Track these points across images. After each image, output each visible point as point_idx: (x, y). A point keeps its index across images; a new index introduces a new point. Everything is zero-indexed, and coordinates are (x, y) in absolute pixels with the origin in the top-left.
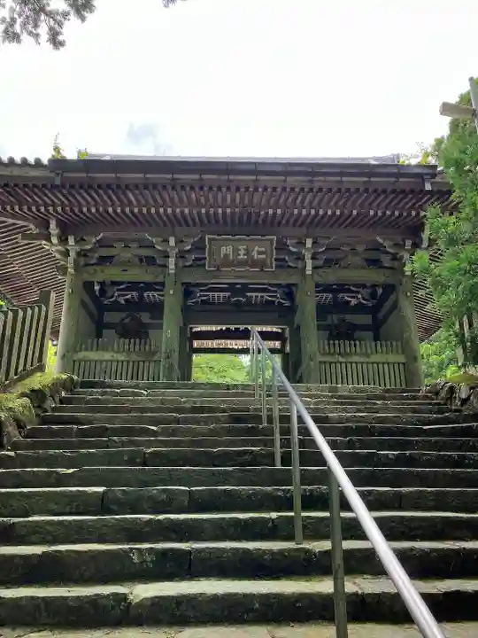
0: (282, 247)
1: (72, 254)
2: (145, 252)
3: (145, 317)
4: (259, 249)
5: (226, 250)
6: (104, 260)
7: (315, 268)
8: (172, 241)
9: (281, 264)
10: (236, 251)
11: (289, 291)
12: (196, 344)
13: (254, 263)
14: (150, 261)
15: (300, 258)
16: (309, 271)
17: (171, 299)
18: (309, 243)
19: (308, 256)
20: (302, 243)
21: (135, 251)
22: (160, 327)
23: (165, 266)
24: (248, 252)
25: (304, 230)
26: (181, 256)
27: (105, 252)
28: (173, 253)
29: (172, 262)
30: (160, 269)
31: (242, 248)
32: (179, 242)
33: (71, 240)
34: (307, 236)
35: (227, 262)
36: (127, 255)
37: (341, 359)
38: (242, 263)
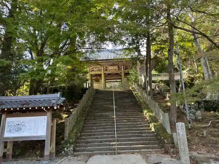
0: (119, 67)
3: (99, 78)
4: (116, 67)
5: (111, 68)
6: (93, 71)
7: (124, 70)
8: (102, 67)
9: (119, 69)
11: (121, 73)
12: (107, 81)
13: (115, 70)
14: (99, 70)
15: (122, 68)
17: (103, 76)
18: (122, 66)
19: (123, 68)
20: (121, 66)
22: (101, 79)
25: (122, 64)
26: (104, 69)
27: (93, 69)
28: (103, 69)
30: (101, 71)
31: (113, 68)
32: (103, 67)
33: (88, 68)
35: (111, 70)
36: (96, 70)
38: (113, 70)
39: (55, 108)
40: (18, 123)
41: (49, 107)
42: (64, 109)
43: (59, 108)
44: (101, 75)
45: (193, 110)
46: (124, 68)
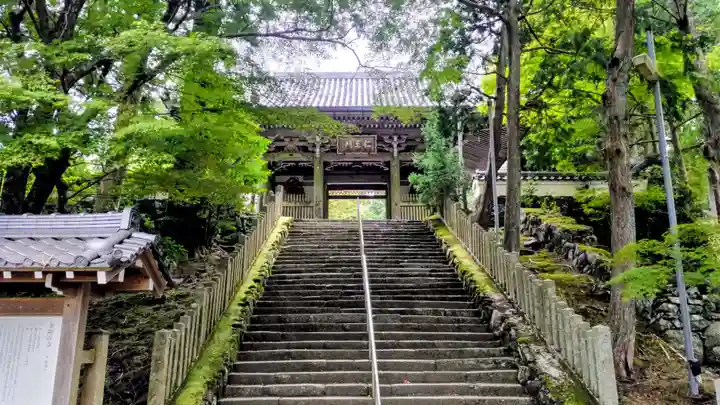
0: (380, 140)
2: (301, 144)
3: (301, 179)
4: (368, 142)
5: (349, 143)
6: (279, 149)
7: (399, 152)
8: (318, 139)
9: (380, 150)
10: (354, 144)
11: (388, 164)
12: (331, 193)
13: (365, 150)
14: (305, 149)
15: (391, 146)
16: (395, 154)
17: (318, 170)
18: (395, 138)
19: (395, 146)
20: (391, 138)
21: (297, 143)
22: (312, 184)
23: (313, 152)
24: (361, 144)
25: (392, 131)
26: (323, 146)
27: (280, 144)
28: (318, 145)
29: (318, 150)
30: (310, 154)
31: (358, 141)
32: (322, 138)
34: (396, 134)
35: (349, 150)
36: (291, 146)
37: (411, 204)
38: (358, 150)
44: (308, 172)
46: (399, 146)
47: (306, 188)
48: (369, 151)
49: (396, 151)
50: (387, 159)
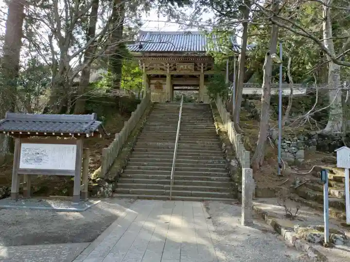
0: (196, 65)
1: (144, 68)
3: (161, 81)
4: (191, 66)
5: (182, 66)
6: (151, 69)
7: (204, 71)
8: (168, 65)
9: (196, 70)
10: (184, 67)
12: (175, 88)
13: (189, 70)
14: (163, 70)
15: (200, 68)
16: (202, 72)
17: (168, 78)
18: (202, 64)
19: (202, 68)
20: (200, 64)
21: (159, 66)
22: (166, 84)
23: (167, 71)
24: (187, 67)
25: (201, 61)
26: (170, 68)
27: (151, 67)
28: (168, 68)
29: (168, 70)
30: (165, 71)
31: (186, 66)
32: (170, 64)
33: (144, 64)
35: (182, 70)
36: (157, 67)
38: (185, 70)
39: (88, 136)
40: (37, 151)
41: (79, 134)
42: (101, 137)
43: (93, 135)
44: (165, 77)
45: (294, 148)
46: (204, 68)
47: (163, 86)
48: (191, 70)
49: (202, 70)
50: (199, 74)
